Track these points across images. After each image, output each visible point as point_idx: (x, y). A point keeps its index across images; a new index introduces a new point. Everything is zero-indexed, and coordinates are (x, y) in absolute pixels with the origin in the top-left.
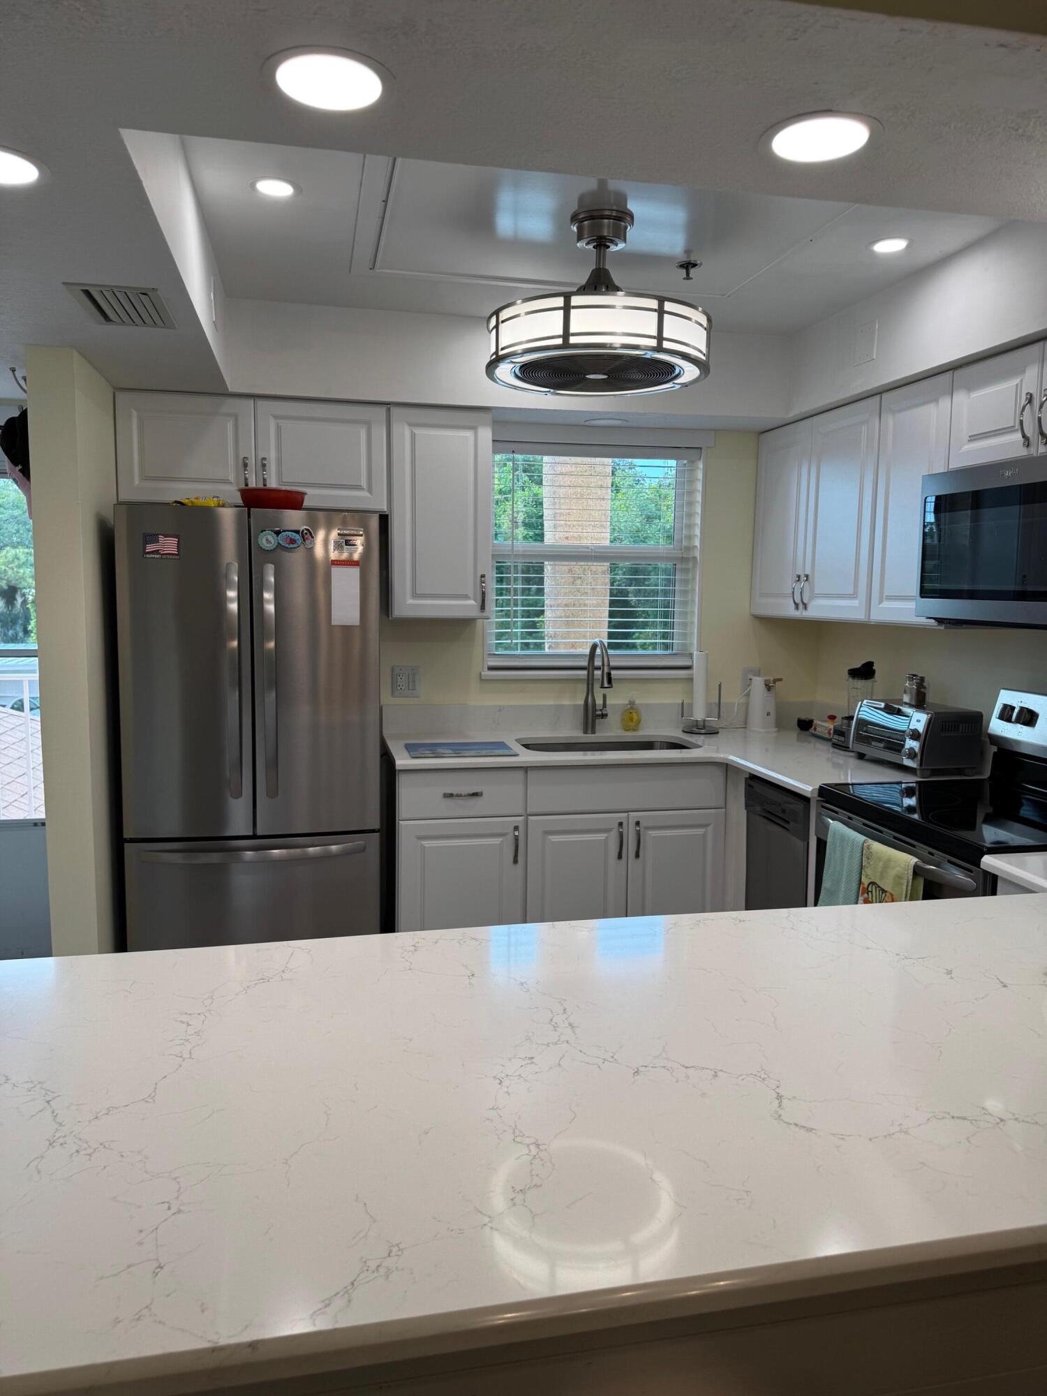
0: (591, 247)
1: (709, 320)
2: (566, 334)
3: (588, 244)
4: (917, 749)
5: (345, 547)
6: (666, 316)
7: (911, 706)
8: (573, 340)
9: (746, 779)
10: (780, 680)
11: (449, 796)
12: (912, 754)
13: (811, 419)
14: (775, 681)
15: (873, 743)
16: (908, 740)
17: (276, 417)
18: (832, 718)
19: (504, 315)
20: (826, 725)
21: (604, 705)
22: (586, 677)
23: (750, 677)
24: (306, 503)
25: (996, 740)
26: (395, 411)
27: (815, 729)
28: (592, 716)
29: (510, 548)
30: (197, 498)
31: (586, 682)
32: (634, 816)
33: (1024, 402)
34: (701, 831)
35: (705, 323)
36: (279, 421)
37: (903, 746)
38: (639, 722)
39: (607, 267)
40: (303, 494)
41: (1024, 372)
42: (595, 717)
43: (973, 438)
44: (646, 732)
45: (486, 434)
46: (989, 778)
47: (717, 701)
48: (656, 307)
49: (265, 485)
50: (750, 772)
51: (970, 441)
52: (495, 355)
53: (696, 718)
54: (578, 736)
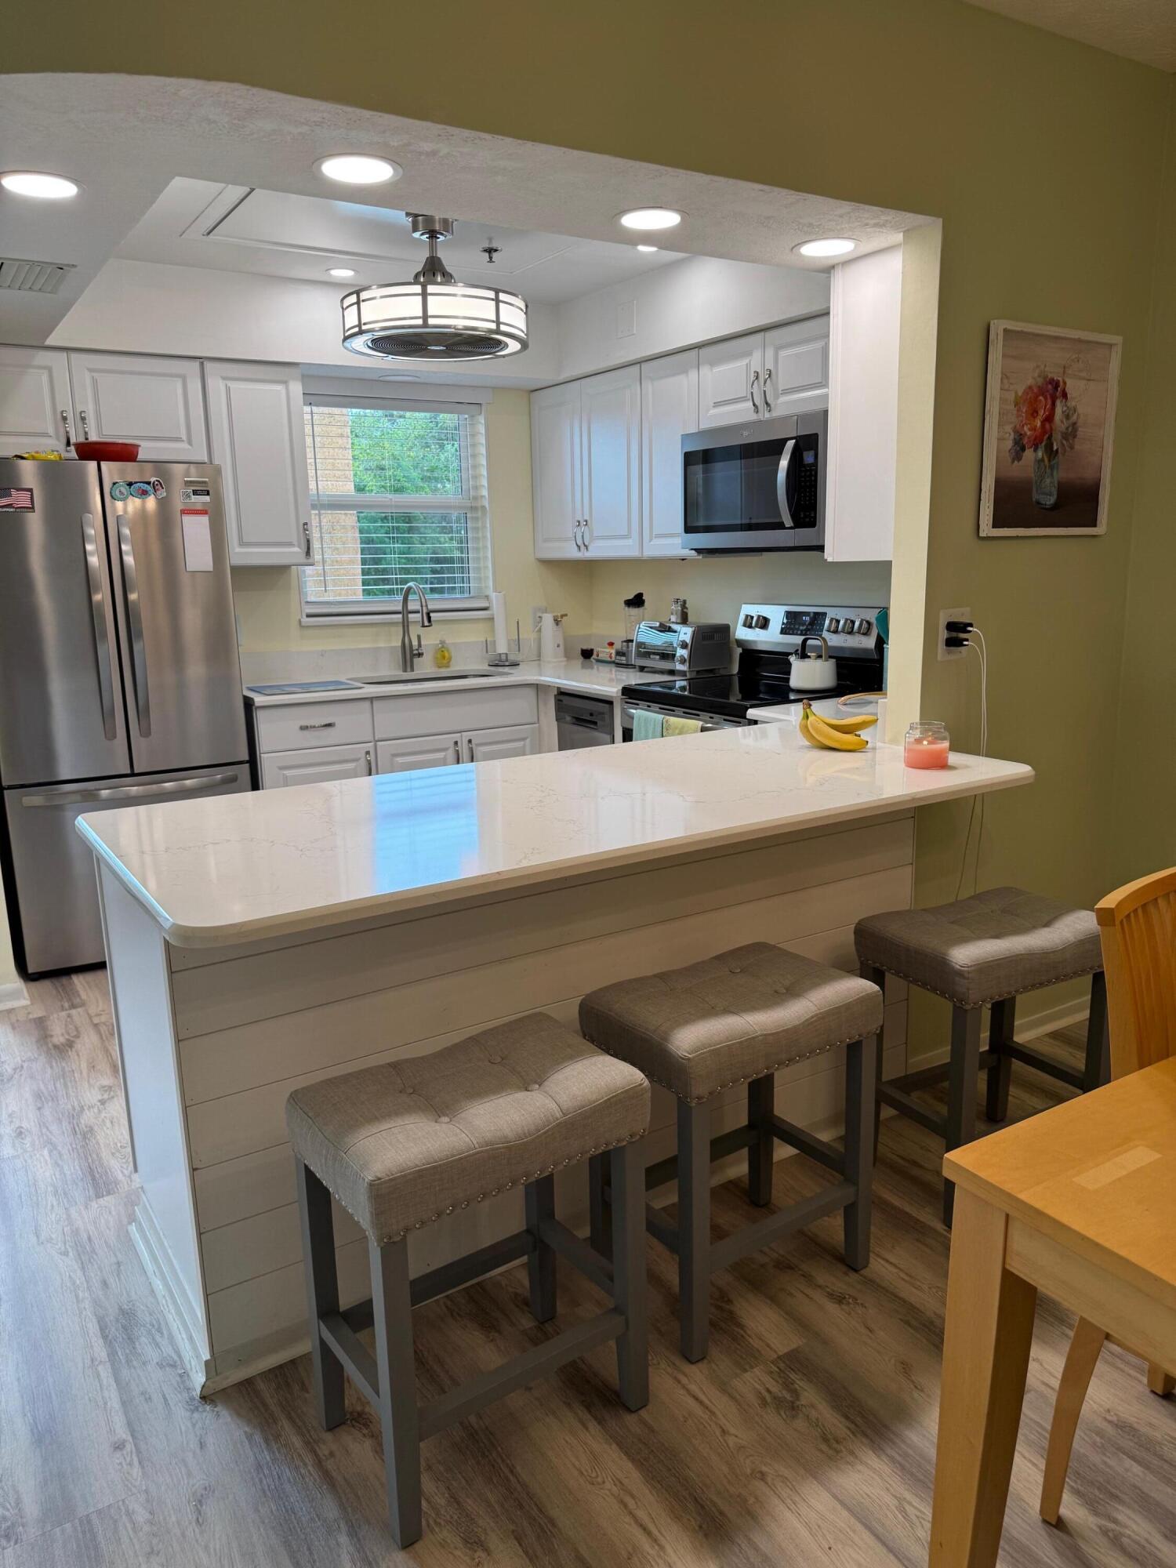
0: (424, 237)
1: (527, 306)
2: (425, 317)
3: (422, 234)
4: (686, 656)
5: (193, 496)
6: (501, 304)
7: (677, 623)
8: (431, 321)
9: (555, 696)
10: (566, 615)
11: (303, 728)
12: (683, 661)
13: (580, 381)
14: (562, 616)
15: (652, 656)
16: (678, 649)
17: (90, 370)
18: (611, 644)
20: (607, 650)
21: (420, 645)
22: (401, 620)
23: (540, 615)
24: (140, 457)
25: (740, 643)
26: (208, 365)
27: (598, 656)
28: (409, 655)
29: (316, 498)
30: (37, 452)
31: (401, 625)
32: (466, 736)
33: (752, 378)
34: (520, 744)
35: (524, 309)
36: (95, 374)
37: (674, 656)
38: (450, 659)
39: (438, 255)
40: (136, 447)
41: (750, 354)
42: (413, 656)
43: (717, 404)
44: (456, 668)
45: (296, 388)
46: (738, 673)
47: (516, 636)
48: (494, 297)
49: (87, 439)
50: (558, 688)
51: (714, 407)
52: (357, 329)
53: (500, 655)
54: (401, 675)
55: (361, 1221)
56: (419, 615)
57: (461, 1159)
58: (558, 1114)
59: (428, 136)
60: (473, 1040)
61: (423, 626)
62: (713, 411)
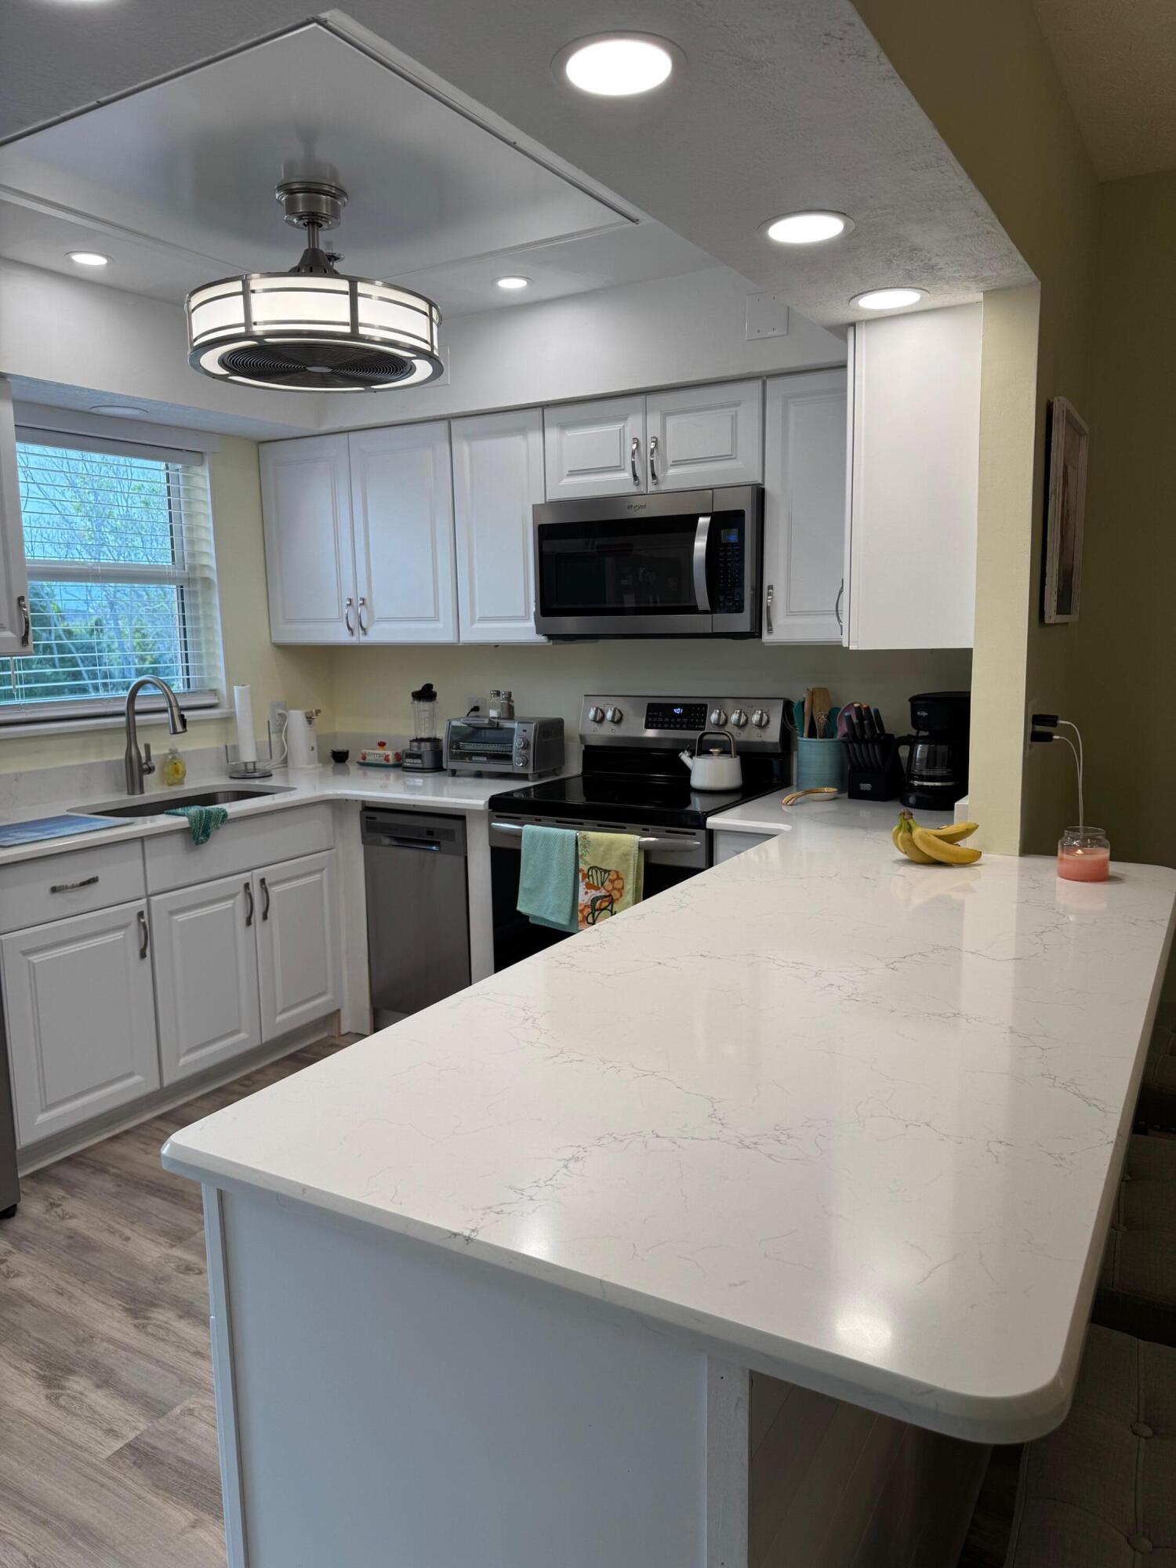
0: (301, 223)
3: (300, 218)
4: (528, 757)
9: (361, 812)
11: (54, 890)
12: (524, 762)
13: (343, 437)
14: (315, 713)
18: (382, 744)
20: (377, 752)
21: (148, 757)
22: (124, 725)
23: (285, 711)
25: (581, 740)
27: (361, 758)
28: (136, 770)
31: (124, 731)
32: (258, 873)
33: (631, 447)
34: (316, 877)
37: (510, 756)
38: (183, 773)
42: (141, 771)
43: (575, 473)
46: (582, 774)
47: (267, 739)
50: (363, 802)
51: (568, 475)
53: (246, 764)
54: (123, 799)
56: (166, 716)
61: (175, 732)
62: (567, 481)
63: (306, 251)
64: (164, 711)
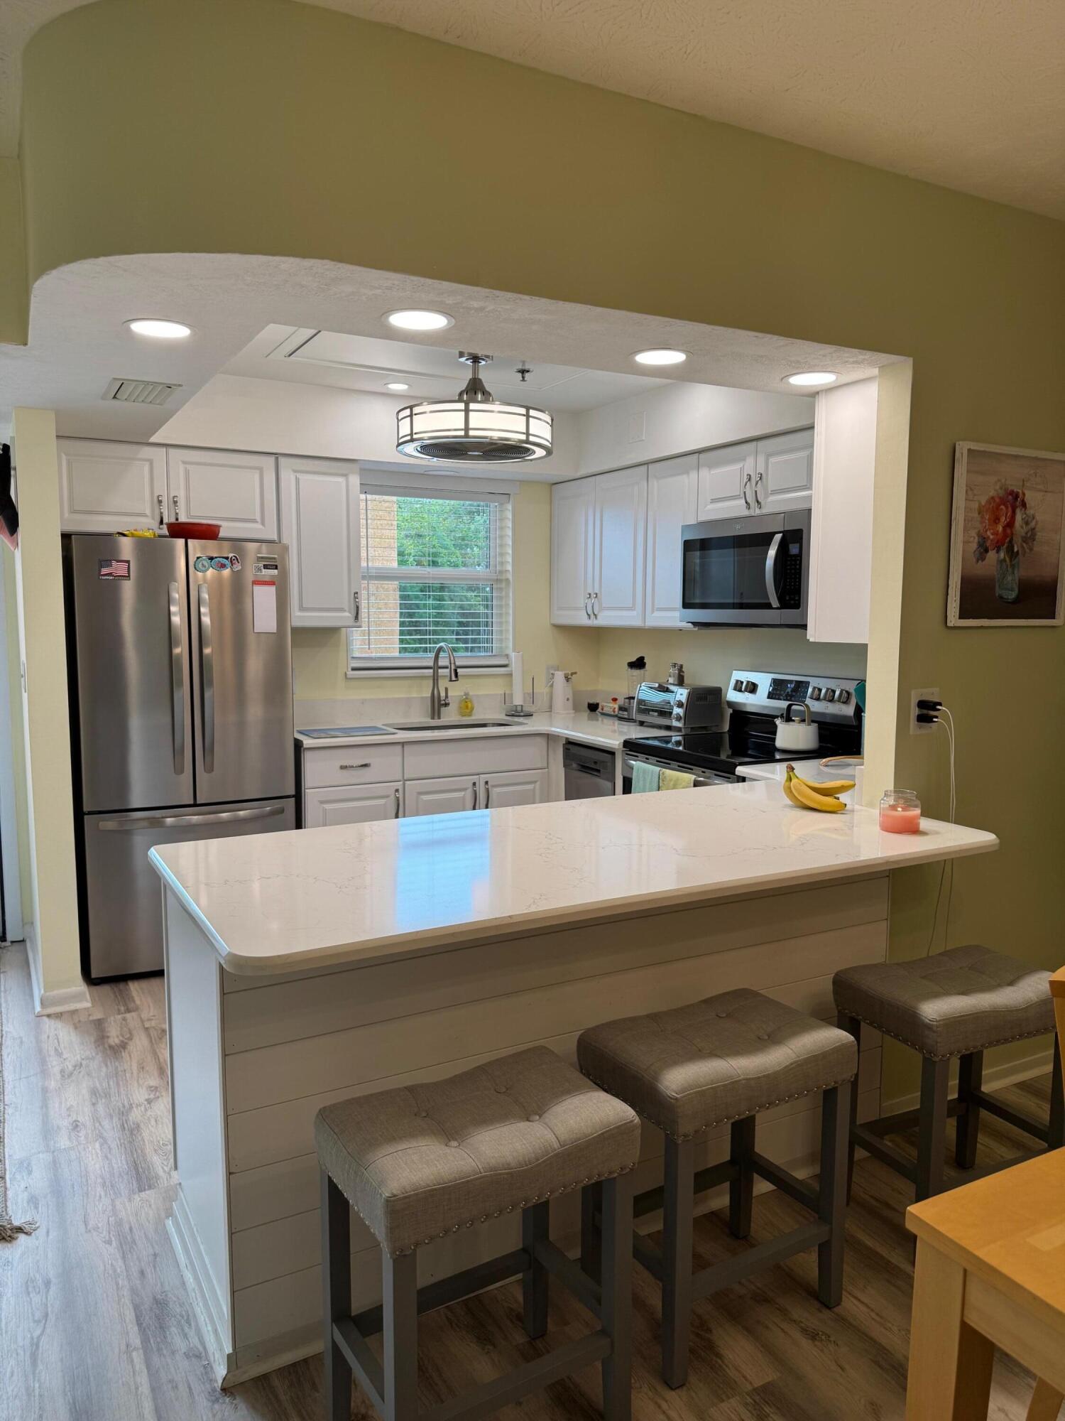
0: (469, 363)
1: (552, 420)
2: (467, 429)
3: (467, 360)
4: (682, 715)
5: (263, 570)
6: (531, 419)
7: (674, 685)
8: (471, 433)
9: (564, 744)
10: (575, 673)
11: (343, 768)
12: (679, 718)
13: (594, 477)
14: (572, 674)
15: (651, 713)
16: (675, 707)
17: (184, 463)
18: (615, 700)
19: (416, 410)
20: (611, 705)
21: (447, 697)
22: (432, 674)
23: (553, 672)
24: (221, 534)
25: (730, 704)
26: (282, 460)
27: (603, 709)
28: (437, 705)
29: (366, 571)
30: (135, 530)
31: (432, 678)
32: (484, 777)
33: (745, 480)
34: (530, 787)
35: (550, 422)
36: (188, 466)
37: (671, 713)
38: (472, 709)
39: (480, 377)
40: (218, 527)
41: (744, 460)
42: (440, 705)
43: (714, 501)
44: (477, 717)
45: (355, 480)
46: (728, 730)
47: (531, 690)
48: (525, 413)
49: (177, 519)
50: (567, 738)
51: (711, 503)
52: (409, 438)
53: (516, 706)
54: (429, 722)
55: (377, 1233)
56: (448, 670)
57: (468, 1181)
58: (556, 1145)
59: (477, 298)
60: (481, 1069)
61: (451, 681)
62: (711, 506)
63: (471, 379)
64: (446, 667)
